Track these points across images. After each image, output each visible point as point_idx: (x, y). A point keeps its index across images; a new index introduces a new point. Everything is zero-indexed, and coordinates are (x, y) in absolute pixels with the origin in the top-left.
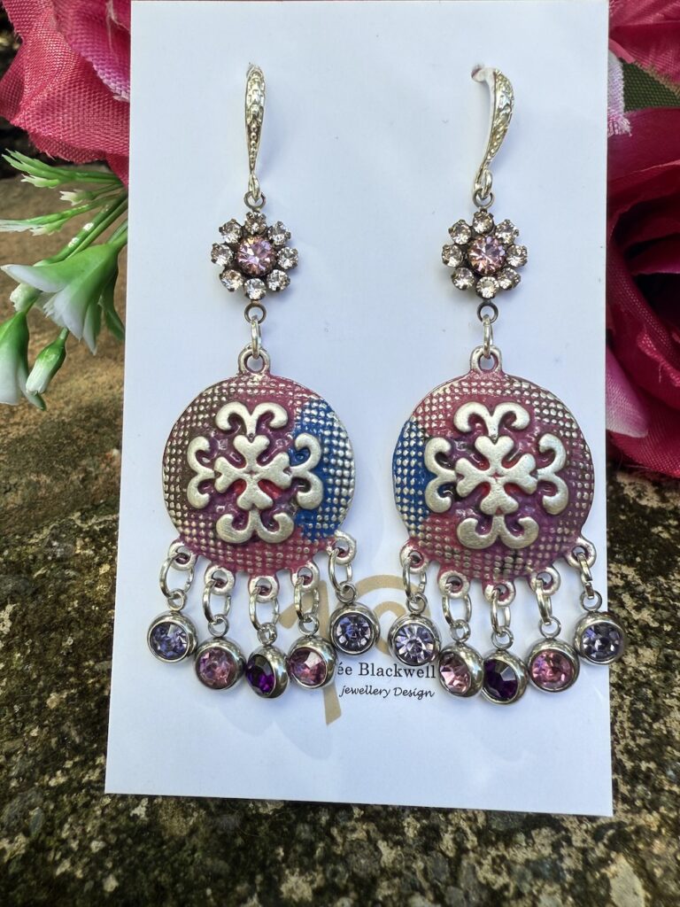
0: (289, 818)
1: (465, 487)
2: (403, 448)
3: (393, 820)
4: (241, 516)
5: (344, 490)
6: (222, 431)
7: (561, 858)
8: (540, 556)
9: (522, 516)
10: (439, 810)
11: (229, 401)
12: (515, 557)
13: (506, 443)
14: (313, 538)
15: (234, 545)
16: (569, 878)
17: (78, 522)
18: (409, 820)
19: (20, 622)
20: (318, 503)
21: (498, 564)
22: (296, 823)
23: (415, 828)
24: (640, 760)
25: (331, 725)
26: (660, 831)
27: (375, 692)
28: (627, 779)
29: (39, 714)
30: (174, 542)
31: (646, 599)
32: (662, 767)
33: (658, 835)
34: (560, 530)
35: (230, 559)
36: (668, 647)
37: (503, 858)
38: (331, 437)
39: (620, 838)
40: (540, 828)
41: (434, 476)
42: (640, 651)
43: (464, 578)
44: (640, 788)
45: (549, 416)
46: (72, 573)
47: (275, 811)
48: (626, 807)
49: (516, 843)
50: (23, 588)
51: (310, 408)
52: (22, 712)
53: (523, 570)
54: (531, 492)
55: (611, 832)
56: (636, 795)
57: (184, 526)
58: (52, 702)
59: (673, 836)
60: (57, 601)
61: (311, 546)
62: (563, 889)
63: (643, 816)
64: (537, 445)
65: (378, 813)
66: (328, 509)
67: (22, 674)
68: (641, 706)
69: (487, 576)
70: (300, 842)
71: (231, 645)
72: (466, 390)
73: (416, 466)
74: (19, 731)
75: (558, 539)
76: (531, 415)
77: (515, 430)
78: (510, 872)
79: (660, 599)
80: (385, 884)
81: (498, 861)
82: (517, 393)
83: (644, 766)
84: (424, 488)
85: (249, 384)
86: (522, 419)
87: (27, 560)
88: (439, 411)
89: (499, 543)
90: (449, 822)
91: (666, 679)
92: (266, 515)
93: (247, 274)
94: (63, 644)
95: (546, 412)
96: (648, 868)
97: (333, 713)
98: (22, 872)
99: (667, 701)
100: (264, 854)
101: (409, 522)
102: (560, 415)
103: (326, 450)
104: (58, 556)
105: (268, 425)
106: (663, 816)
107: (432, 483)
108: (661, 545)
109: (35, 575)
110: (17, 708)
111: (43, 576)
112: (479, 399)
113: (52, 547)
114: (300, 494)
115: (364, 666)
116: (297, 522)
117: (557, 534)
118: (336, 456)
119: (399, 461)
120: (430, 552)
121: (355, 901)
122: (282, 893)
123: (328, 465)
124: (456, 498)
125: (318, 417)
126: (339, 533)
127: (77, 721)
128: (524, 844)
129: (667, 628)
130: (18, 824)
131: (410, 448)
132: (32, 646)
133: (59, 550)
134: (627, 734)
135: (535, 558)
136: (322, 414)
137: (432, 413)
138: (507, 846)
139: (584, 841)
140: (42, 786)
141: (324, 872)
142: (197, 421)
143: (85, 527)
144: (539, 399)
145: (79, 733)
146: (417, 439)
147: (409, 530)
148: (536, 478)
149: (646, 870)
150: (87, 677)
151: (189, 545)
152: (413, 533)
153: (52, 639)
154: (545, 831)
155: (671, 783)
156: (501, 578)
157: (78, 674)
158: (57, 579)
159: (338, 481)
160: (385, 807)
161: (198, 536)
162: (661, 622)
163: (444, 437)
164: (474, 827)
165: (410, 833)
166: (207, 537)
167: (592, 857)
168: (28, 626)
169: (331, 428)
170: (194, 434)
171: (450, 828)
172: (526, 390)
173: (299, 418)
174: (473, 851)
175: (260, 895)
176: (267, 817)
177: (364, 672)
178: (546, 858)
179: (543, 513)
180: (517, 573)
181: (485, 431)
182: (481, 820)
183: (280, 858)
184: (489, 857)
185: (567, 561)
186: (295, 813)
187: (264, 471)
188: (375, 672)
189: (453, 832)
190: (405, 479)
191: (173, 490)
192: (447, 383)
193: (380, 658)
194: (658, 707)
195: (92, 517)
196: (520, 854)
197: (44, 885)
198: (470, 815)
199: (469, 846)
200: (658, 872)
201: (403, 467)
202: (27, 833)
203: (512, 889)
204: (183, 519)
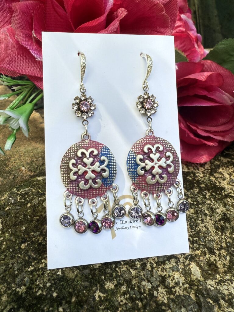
0: (104, 268)
1: (148, 168)
2: (129, 158)
3: (133, 263)
4: (86, 182)
5: (114, 172)
6: (79, 157)
7: (178, 265)
8: (167, 185)
9: (163, 174)
10: (145, 258)
11: (80, 149)
12: (161, 186)
13: (158, 155)
14: (106, 186)
15: (84, 190)
16: (181, 270)
17: (16, 191)
18: (137, 263)
19: (5, 224)
20: (108, 176)
21: (157, 188)
22: (106, 269)
23: (139, 264)
24: (194, 238)
25: (114, 239)
26: (201, 254)
27: (125, 228)
28: (191, 243)
29: (19, 251)
30: (65, 191)
31: (189, 196)
32: (199, 238)
33: (201, 255)
34: (172, 177)
35: (82, 195)
36: (196, 208)
37: (164, 268)
38: (110, 157)
39: (192, 258)
40: (172, 259)
41: (139, 165)
42: (190, 210)
43: (148, 193)
44: (195, 245)
45: (168, 147)
46: (19, 207)
47: (99, 267)
48: (192, 250)
49: (166, 264)
50: (3, 214)
51: (103, 149)
52: (13, 251)
53: (163, 189)
54: (165, 168)
55: (189, 257)
56: (194, 247)
57: (68, 186)
58: (23, 246)
59: (204, 255)
60: (16, 217)
61: (106, 188)
62: (180, 273)
63: (196, 251)
64: (166, 155)
65: (129, 262)
66: (110, 177)
67: (10, 240)
68: (192, 224)
69: (154, 192)
70: (108, 273)
71: (84, 220)
72: (145, 141)
73: (134, 163)
74: (14, 257)
75: (172, 180)
76: (164, 147)
77: (160, 151)
78: (166, 271)
79: (192, 196)
80: (134, 280)
81: (163, 269)
82: (159, 141)
83: (195, 239)
84: (136, 169)
85: (85, 143)
86: (161, 149)
87: (2, 205)
88: (139, 148)
89: (158, 182)
90: (148, 261)
91: (197, 216)
92: (94, 181)
93: (82, 112)
94: (22, 229)
95: (167, 146)
96: (200, 264)
97: (114, 236)
98: (26, 297)
99: (198, 222)
100: (98, 278)
101: (132, 179)
102: (170, 147)
103: (109, 160)
104: (13, 202)
105: (92, 155)
106: (201, 251)
107: (139, 167)
108: (190, 181)
109: (6, 209)
110: (11, 250)
111: (9, 209)
112: (149, 143)
113: (10, 200)
114: (103, 173)
115: (122, 221)
116: (102, 181)
117: (171, 179)
118: (112, 162)
119: (129, 162)
120: (139, 187)
121: (126, 286)
122: (106, 288)
123: (110, 165)
124: (146, 171)
125: (106, 151)
126: (113, 184)
127: (32, 251)
128: (168, 264)
129: (195, 203)
130: (21, 283)
131: (131, 158)
132: (11, 231)
133: (12, 201)
134: (190, 232)
135: (166, 186)
136: (107, 150)
137: (137, 148)
138: (164, 265)
139: (183, 260)
140: (26, 271)
141: (117, 280)
142: (71, 155)
143: (19, 193)
144: (165, 143)
145: (34, 254)
146: (133, 155)
147: (132, 181)
148: (166, 163)
149: (199, 265)
150: (32, 238)
151: (70, 192)
152: (133, 182)
153: (18, 228)
154: (173, 259)
155: (202, 242)
156: (157, 192)
157: (29, 237)
158: (14, 210)
159: (112, 169)
160: (130, 260)
161: (73, 189)
162: (194, 202)
163: (141, 154)
164: (155, 262)
165: (138, 266)
166: (76, 189)
167: (186, 264)
168: (8, 225)
169: (110, 154)
170: (70, 159)
171: (149, 263)
172: (161, 140)
173: (101, 152)
174: (156, 268)
175: (99, 290)
176: (97, 269)
177: (122, 223)
178: (174, 266)
179: (168, 173)
180: (162, 190)
181: (152, 152)
182: (156, 259)
183: (103, 279)
184: (160, 268)
185: (174, 186)
186: (105, 266)
187: (92, 168)
188: (125, 222)
189: (149, 264)
190: (131, 167)
191: (64, 176)
192: (140, 140)
193: (126, 219)
194: (196, 223)
195: (21, 189)
196: (168, 266)
197: (34, 298)
198: (153, 258)
199: (154, 266)
200: (202, 265)
201: (130, 163)
202: (25, 285)
203: (167, 275)
204: (68, 184)
